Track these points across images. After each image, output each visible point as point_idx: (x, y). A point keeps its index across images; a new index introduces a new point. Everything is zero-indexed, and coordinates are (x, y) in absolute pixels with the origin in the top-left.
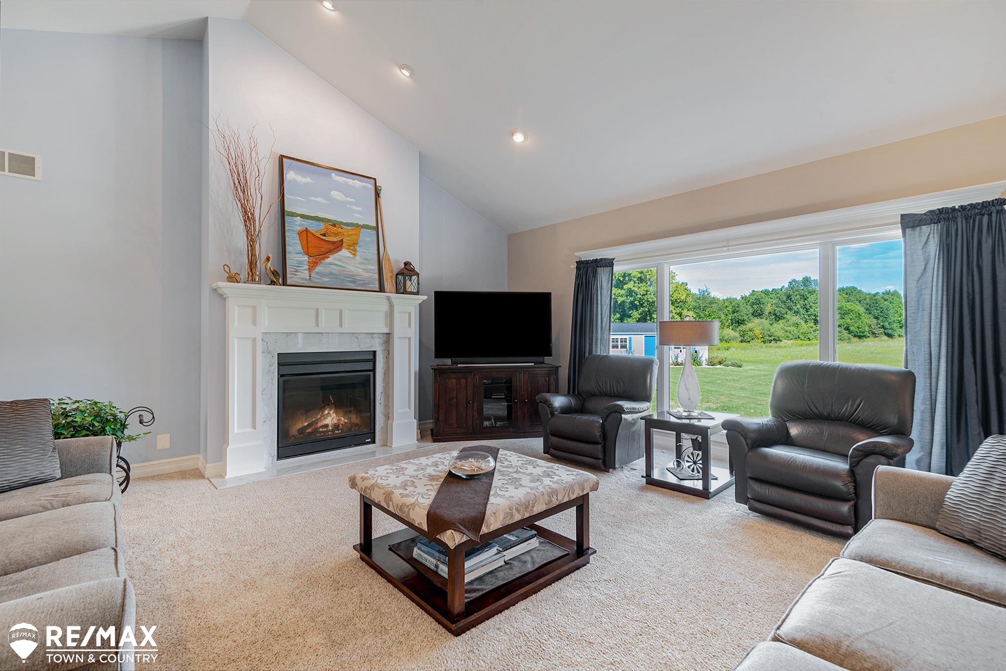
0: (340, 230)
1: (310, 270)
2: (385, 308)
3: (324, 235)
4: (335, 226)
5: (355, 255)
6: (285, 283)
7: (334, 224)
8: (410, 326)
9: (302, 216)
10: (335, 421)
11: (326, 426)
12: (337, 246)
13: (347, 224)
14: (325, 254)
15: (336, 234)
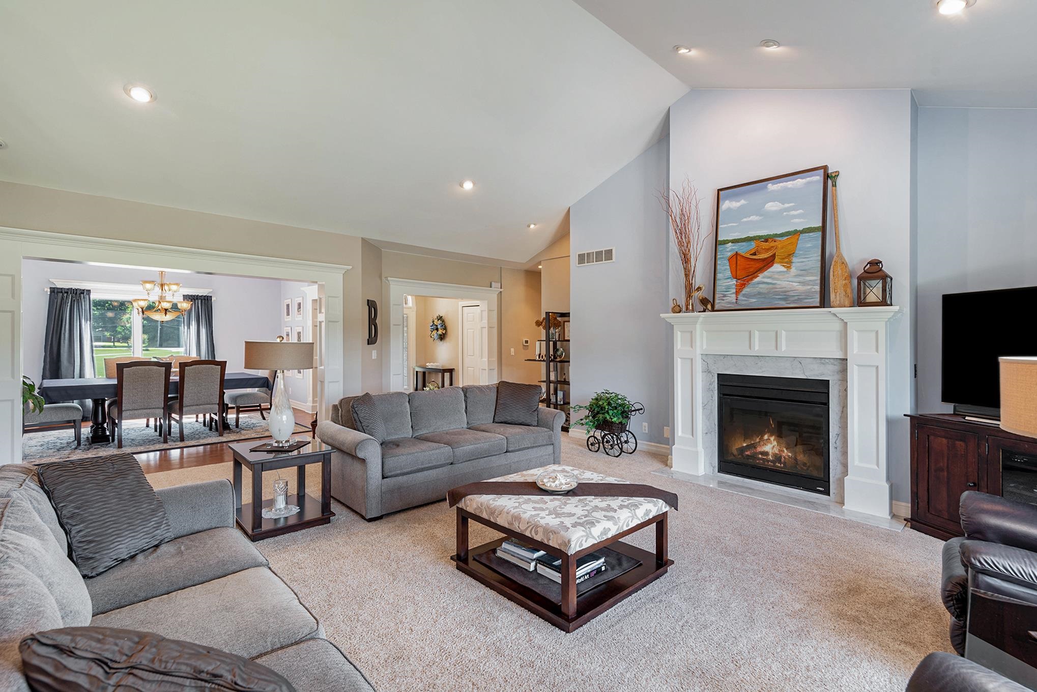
0: (773, 244)
1: (737, 293)
2: (837, 326)
3: (754, 254)
4: (766, 241)
5: (789, 268)
6: (713, 310)
7: (766, 239)
8: (877, 351)
9: (734, 241)
10: (776, 451)
11: (766, 454)
12: (768, 263)
13: (782, 235)
14: (754, 274)
15: (767, 250)
